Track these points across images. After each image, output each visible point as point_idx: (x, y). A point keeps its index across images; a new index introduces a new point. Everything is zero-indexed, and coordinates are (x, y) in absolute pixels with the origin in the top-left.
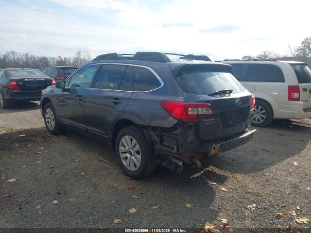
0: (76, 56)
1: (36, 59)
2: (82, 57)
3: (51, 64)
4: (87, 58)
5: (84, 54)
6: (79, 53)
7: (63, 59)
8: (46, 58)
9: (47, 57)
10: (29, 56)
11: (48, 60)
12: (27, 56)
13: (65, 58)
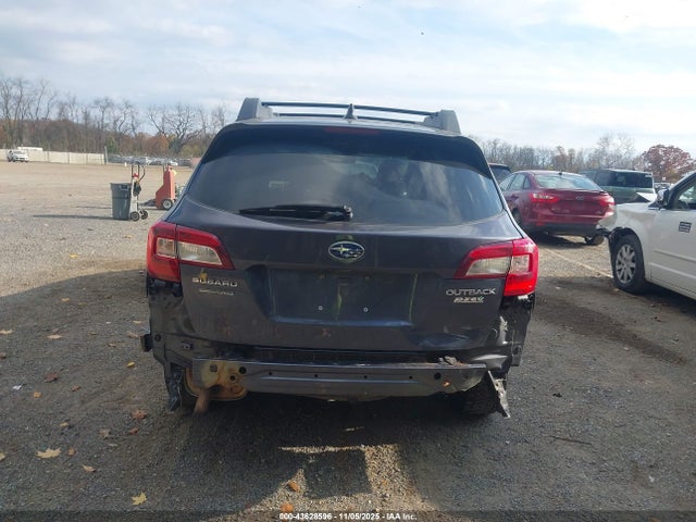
0: (597, 147)
1: (512, 152)
2: (611, 149)
3: (540, 162)
4: (623, 151)
5: (619, 143)
6: (606, 140)
7: (567, 153)
8: (531, 150)
9: (534, 147)
10: (498, 146)
11: (535, 154)
12: (495, 144)
13: (571, 151)
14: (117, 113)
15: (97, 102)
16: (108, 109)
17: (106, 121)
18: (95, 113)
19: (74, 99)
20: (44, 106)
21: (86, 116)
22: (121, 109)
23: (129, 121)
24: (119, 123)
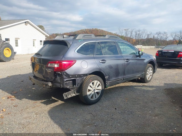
14: (162, 35)
15: (157, 33)
16: (160, 34)
17: (158, 38)
18: (156, 36)
19: (151, 33)
20: (144, 36)
21: (154, 37)
22: (163, 34)
23: (165, 37)
24: (162, 38)
